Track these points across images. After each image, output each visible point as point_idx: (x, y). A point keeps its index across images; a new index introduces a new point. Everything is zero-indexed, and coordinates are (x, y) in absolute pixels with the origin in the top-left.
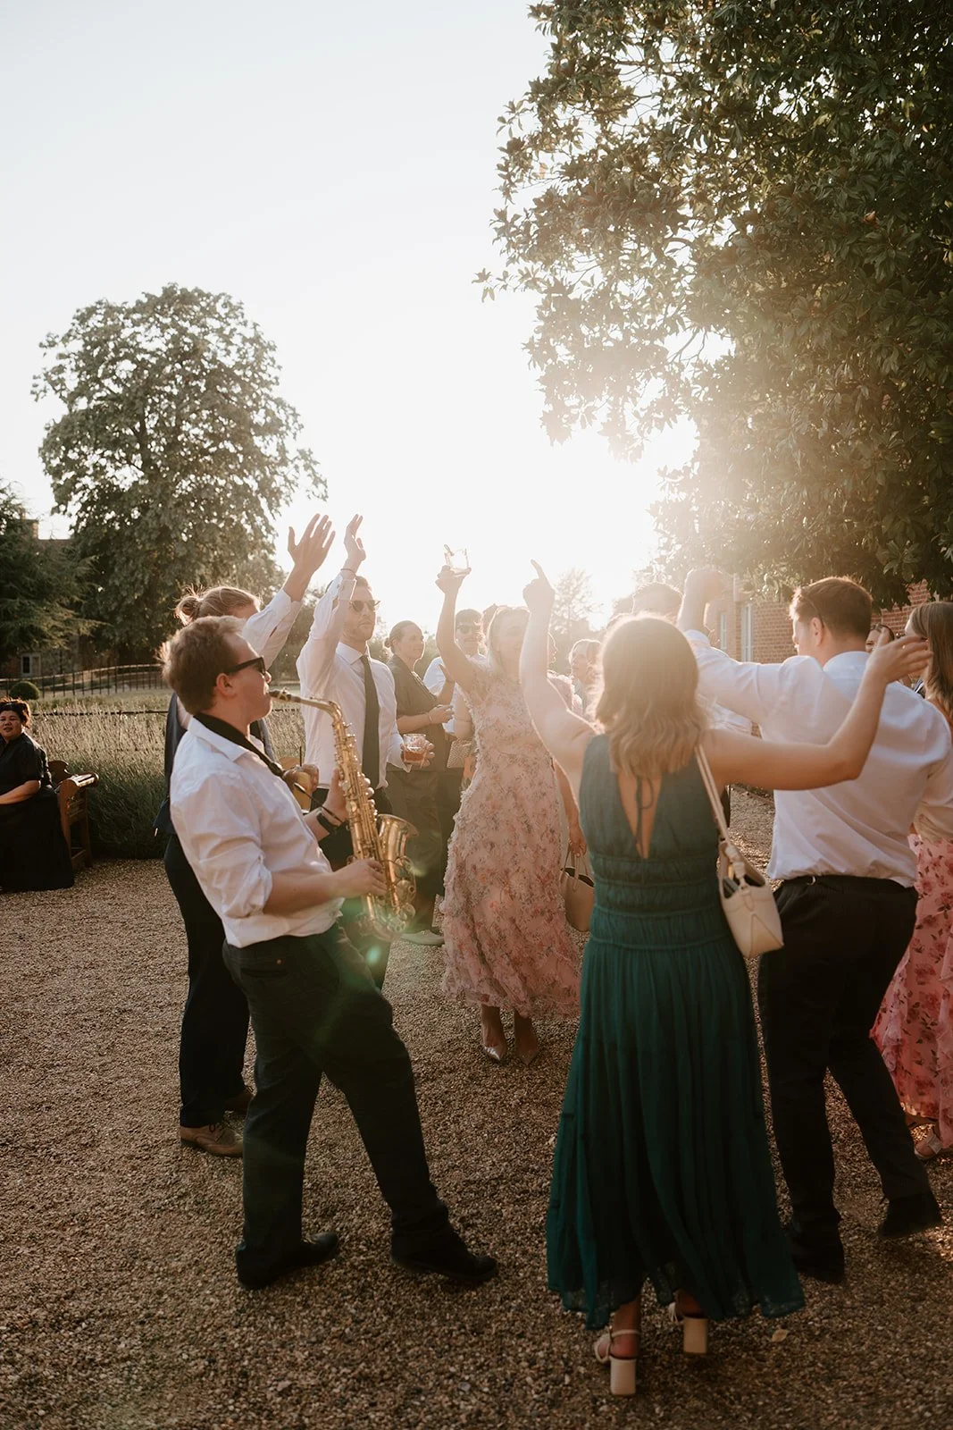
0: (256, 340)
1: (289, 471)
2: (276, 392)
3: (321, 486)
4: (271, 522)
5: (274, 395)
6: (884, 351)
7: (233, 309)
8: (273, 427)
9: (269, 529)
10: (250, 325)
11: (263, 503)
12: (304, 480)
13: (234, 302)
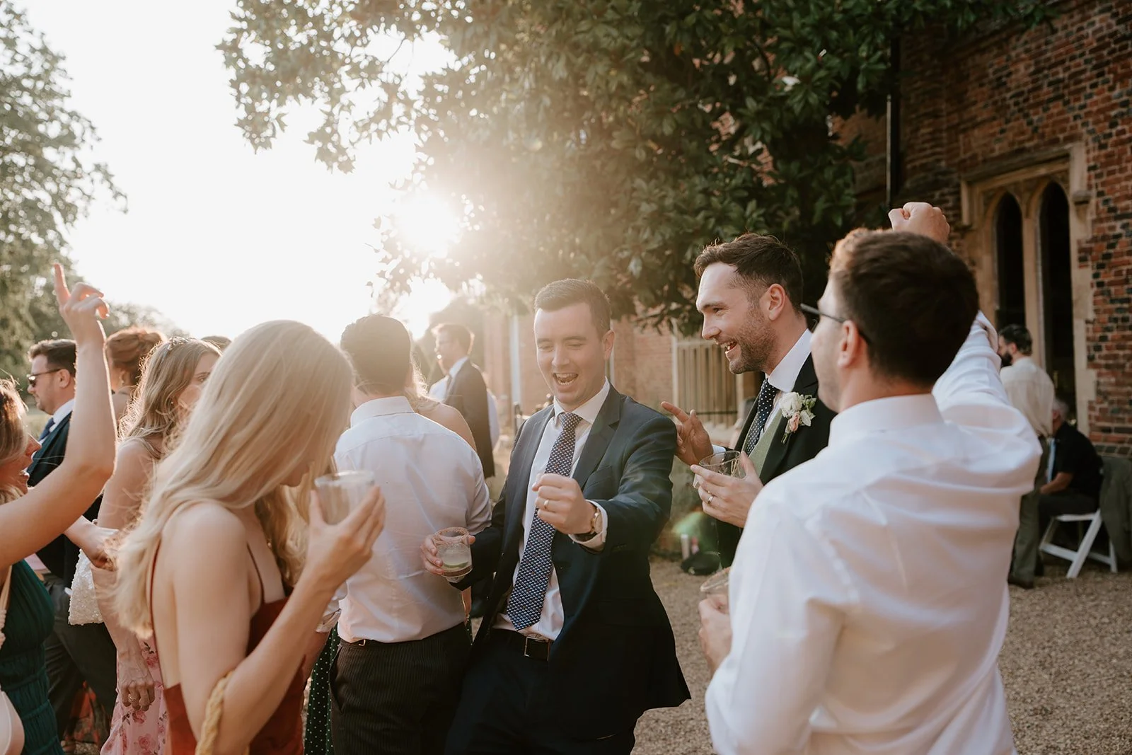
0: (44, 51)
1: (84, 183)
2: (68, 105)
3: (120, 199)
4: (66, 237)
5: (68, 108)
6: (555, 56)
7: (18, 16)
8: (67, 140)
9: (62, 243)
10: (37, 33)
11: (57, 217)
12: (101, 191)
13: (17, 9)
